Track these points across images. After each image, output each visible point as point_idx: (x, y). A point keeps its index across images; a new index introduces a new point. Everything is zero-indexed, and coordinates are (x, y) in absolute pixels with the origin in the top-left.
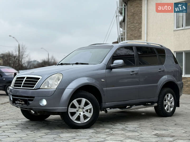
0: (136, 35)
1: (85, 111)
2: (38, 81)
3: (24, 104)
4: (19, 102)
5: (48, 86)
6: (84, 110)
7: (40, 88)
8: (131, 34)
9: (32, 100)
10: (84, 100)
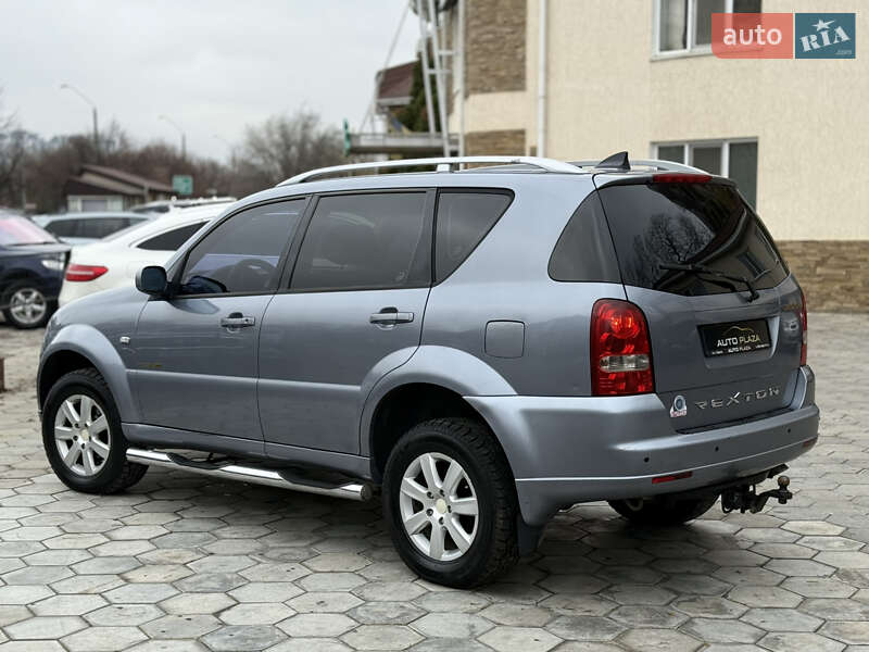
8: (483, 66)
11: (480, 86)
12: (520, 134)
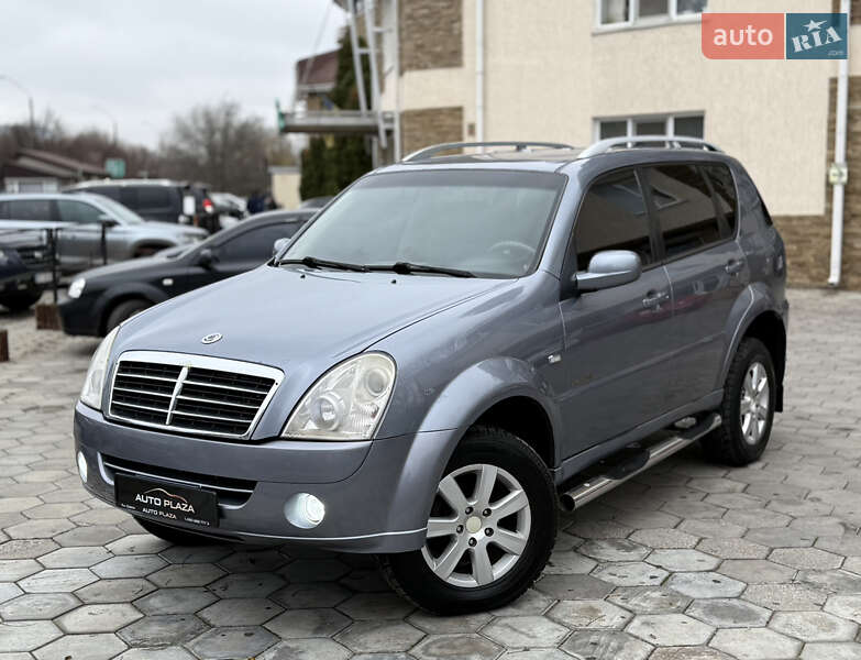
0: (439, 49)
1: (495, 528)
2: (265, 396)
3: (190, 515)
4: (157, 501)
5: (320, 422)
6: (492, 522)
7: (283, 435)
8: (419, 42)
9: (242, 498)
10: (489, 474)
11: (415, 61)
12: (457, 112)
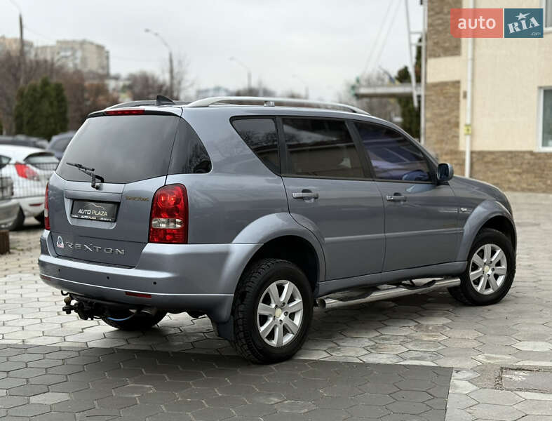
0: (447, 45)
11: (433, 53)
12: (457, 84)
